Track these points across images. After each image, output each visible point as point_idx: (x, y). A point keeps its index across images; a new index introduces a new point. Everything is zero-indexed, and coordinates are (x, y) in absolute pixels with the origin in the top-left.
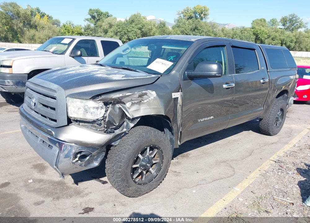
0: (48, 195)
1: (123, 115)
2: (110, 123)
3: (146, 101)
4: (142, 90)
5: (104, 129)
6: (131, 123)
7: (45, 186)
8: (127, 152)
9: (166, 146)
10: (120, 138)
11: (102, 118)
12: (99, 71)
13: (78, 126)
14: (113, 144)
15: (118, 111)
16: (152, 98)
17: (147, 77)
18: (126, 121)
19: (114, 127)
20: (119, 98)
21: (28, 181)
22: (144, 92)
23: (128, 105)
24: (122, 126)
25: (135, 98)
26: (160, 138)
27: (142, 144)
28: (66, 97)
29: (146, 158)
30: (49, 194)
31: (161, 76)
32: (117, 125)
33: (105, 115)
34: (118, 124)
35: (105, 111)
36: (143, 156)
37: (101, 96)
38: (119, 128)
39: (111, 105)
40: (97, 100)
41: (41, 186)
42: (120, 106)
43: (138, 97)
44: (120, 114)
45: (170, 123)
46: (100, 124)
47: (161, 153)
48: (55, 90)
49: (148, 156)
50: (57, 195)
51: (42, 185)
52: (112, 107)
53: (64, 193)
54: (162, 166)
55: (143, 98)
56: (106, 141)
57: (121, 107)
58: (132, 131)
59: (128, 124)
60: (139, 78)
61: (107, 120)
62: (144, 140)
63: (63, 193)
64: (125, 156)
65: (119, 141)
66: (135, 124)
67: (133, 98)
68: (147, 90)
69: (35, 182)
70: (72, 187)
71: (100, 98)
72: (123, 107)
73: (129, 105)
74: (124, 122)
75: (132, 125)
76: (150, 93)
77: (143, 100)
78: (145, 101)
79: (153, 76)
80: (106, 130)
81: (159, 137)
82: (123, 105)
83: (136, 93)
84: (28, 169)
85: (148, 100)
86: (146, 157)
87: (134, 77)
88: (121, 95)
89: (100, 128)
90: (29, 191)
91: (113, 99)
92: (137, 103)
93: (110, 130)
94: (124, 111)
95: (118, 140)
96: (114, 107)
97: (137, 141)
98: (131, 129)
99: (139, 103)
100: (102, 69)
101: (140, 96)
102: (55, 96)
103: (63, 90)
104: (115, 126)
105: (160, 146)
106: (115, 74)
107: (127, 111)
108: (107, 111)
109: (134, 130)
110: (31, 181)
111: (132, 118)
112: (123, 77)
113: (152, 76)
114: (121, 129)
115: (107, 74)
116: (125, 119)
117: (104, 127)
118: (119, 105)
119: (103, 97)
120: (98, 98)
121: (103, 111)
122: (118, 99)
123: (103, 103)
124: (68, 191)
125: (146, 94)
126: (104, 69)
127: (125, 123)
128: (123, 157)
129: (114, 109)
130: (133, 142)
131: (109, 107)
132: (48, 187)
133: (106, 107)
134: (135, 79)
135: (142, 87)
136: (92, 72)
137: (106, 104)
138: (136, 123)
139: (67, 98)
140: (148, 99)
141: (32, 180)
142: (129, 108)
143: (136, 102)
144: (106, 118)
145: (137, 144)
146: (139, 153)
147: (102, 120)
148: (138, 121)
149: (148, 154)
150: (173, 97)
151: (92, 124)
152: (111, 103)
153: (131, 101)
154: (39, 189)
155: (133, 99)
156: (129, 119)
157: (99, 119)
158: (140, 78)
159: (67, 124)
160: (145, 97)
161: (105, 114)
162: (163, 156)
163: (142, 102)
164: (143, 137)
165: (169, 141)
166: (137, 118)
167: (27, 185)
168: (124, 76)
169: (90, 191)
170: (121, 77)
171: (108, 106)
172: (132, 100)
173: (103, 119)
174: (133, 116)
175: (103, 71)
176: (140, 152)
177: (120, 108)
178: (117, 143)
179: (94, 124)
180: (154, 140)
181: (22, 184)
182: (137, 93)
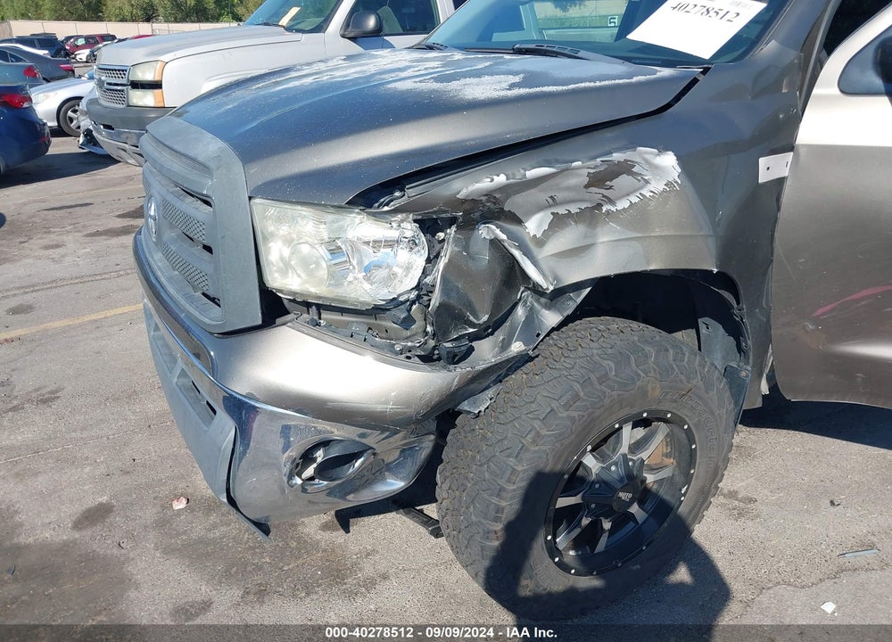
0: (227, 576)
1: (512, 275)
2: (448, 317)
3: (626, 204)
4: (607, 149)
5: (425, 343)
6: (548, 307)
7: (223, 529)
8: (528, 450)
9: (712, 413)
10: (499, 380)
11: (413, 295)
12: (410, 67)
13: (311, 329)
14: (465, 406)
15: (485, 256)
16: (657, 186)
17: (635, 79)
18: (525, 302)
19: (471, 330)
20: (489, 194)
21: (171, 505)
22: (617, 157)
23: (534, 225)
24: (507, 324)
25: (569, 189)
26: (689, 379)
27: (598, 412)
28: (250, 198)
29: (613, 468)
30: (235, 569)
31: (705, 71)
32: (481, 321)
33: (428, 280)
34: (485, 318)
35: (429, 261)
36: (602, 458)
37: (402, 190)
38: (492, 334)
39: (454, 228)
40: (386, 208)
41: (209, 530)
42: (498, 231)
43: (587, 186)
44: (499, 272)
45: (735, 306)
46: (408, 322)
47: (686, 442)
48: (208, 164)
49: (624, 456)
50: (258, 578)
51: (215, 526)
52: (456, 241)
53: (286, 568)
54: (684, 495)
55: (611, 188)
56: (431, 400)
57: (503, 237)
58: (550, 345)
59: (531, 316)
60: (592, 84)
61: (436, 299)
62: (607, 390)
63: (281, 569)
64: (519, 468)
65: (490, 393)
66: (569, 312)
67: (560, 190)
68: (632, 145)
69: (193, 511)
70: (318, 542)
71: (399, 199)
72: (511, 236)
73: (540, 225)
74: (516, 305)
75: (551, 318)
76: (647, 162)
77: (611, 202)
78: (623, 204)
79: (665, 72)
80: (432, 343)
81: (683, 378)
82: (513, 227)
83: (575, 164)
84: (183, 451)
85: (634, 199)
86: (616, 464)
87: (567, 85)
88: (501, 179)
89: (407, 338)
90: (168, 551)
91: (464, 201)
92: (578, 217)
93: (449, 345)
94: (517, 253)
95: (487, 388)
96: (468, 240)
97: (576, 397)
98: (548, 335)
99: (591, 216)
100: (427, 60)
101: (598, 180)
102: (205, 192)
103: (238, 166)
104: (472, 325)
105: (683, 413)
106: (478, 74)
107: (527, 253)
108: (437, 256)
109: (562, 344)
110: (180, 505)
111: (551, 288)
112: (512, 86)
113: (659, 75)
114: (500, 335)
115: (439, 79)
116: (523, 293)
117: (426, 333)
118: (493, 227)
119: (413, 192)
120: (386, 199)
121: (419, 260)
122: (484, 198)
123: (415, 221)
124: (300, 561)
125: (626, 168)
126: (434, 59)
127: (520, 311)
128: (509, 472)
129: (466, 248)
130: (555, 405)
131: (443, 240)
132: (234, 538)
133: (429, 242)
134: (574, 92)
135: (608, 134)
136: (378, 76)
137: (429, 226)
138: (571, 307)
139: (252, 201)
140: (635, 191)
141: (184, 501)
142: (540, 242)
143: (574, 209)
144: (432, 292)
145: (575, 414)
146: (584, 452)
147: (413, 302)
148: (579, 300)
149: (624, 449)
150: (764, 177)
151: (373, 321)
152: (452, 221)
153: (550, 206)
154: (201, 541)
155: (560, 196)
156: (537, 290)
157: (401, 299)
158: (598, 84)
159: (260, 322)
160: (623, 181)
161: (425, 273)
162: (692, 454)
163: (604, 209)
164: (603, 379)
165: (727, 388)
166: (578, 286)
167: (165, 522)
168: (517, 79)
169: (382, 568)
170: (505, 85)
171: (441, 235)
172: (554, 202)
173: (419, 297)
174: (556, 278)
175: (426, 69)
176: (589, 448)
177: (495, 243)
178: (483, 402)
179: (380, 319)
180: (658, 392)
181: (150, 514)
182: (582, 168)
